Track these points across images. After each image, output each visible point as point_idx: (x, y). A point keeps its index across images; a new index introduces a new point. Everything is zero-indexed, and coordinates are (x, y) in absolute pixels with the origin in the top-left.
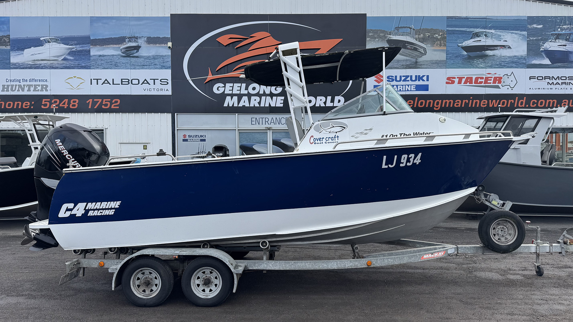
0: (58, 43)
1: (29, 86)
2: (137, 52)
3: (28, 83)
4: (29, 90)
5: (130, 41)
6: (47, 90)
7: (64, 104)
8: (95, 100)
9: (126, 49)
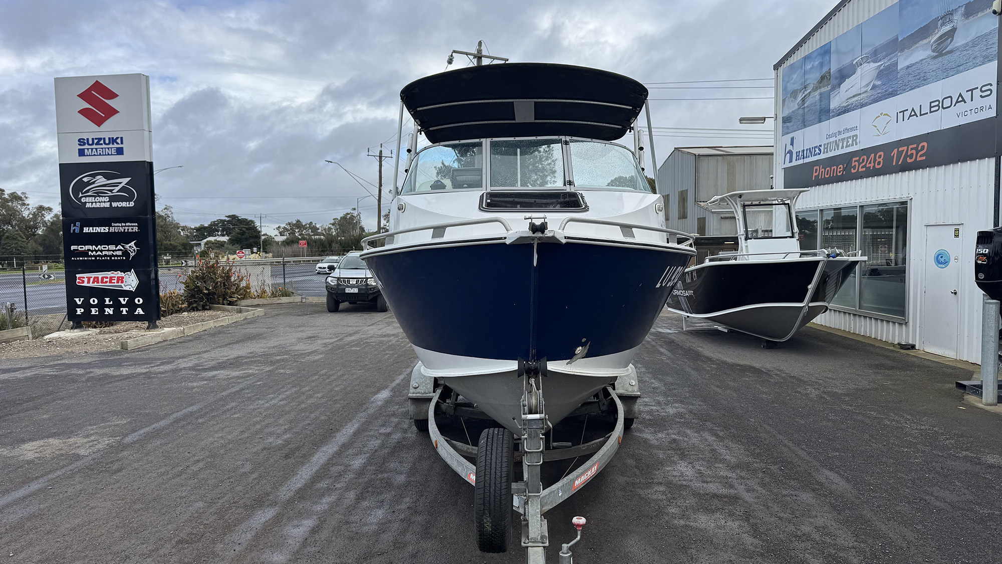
0: (868, 63)
1: (843, 140)
2: (951, 41)
3: (842, 136)
4: (842, 147)
5: (943, 24)
6: (856, 144)
7: (870, 163)
8: (900, 149)
9: (936, 43)
